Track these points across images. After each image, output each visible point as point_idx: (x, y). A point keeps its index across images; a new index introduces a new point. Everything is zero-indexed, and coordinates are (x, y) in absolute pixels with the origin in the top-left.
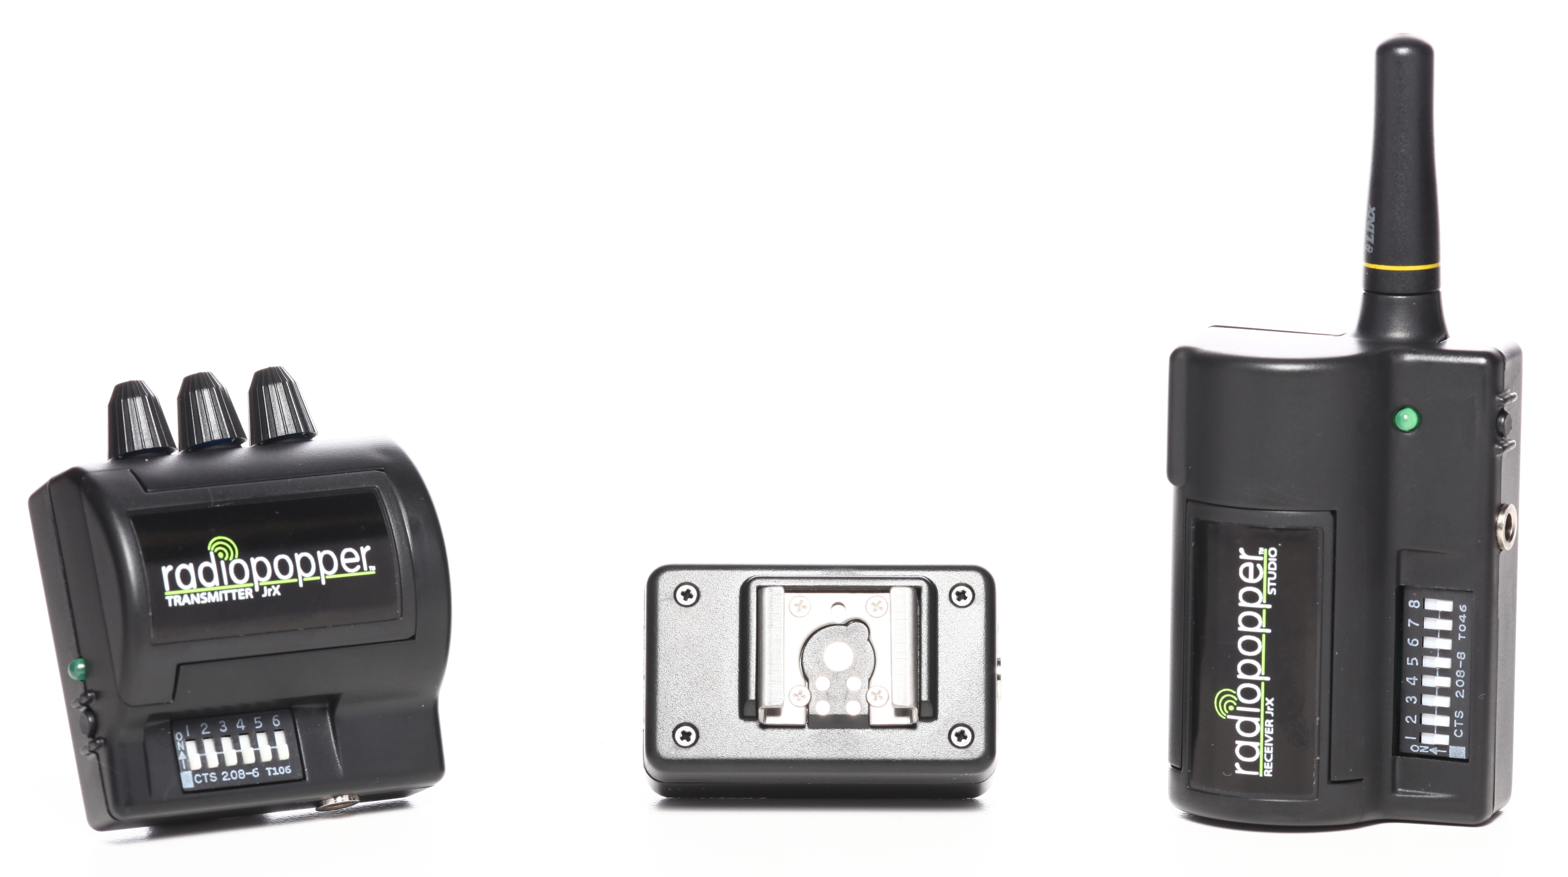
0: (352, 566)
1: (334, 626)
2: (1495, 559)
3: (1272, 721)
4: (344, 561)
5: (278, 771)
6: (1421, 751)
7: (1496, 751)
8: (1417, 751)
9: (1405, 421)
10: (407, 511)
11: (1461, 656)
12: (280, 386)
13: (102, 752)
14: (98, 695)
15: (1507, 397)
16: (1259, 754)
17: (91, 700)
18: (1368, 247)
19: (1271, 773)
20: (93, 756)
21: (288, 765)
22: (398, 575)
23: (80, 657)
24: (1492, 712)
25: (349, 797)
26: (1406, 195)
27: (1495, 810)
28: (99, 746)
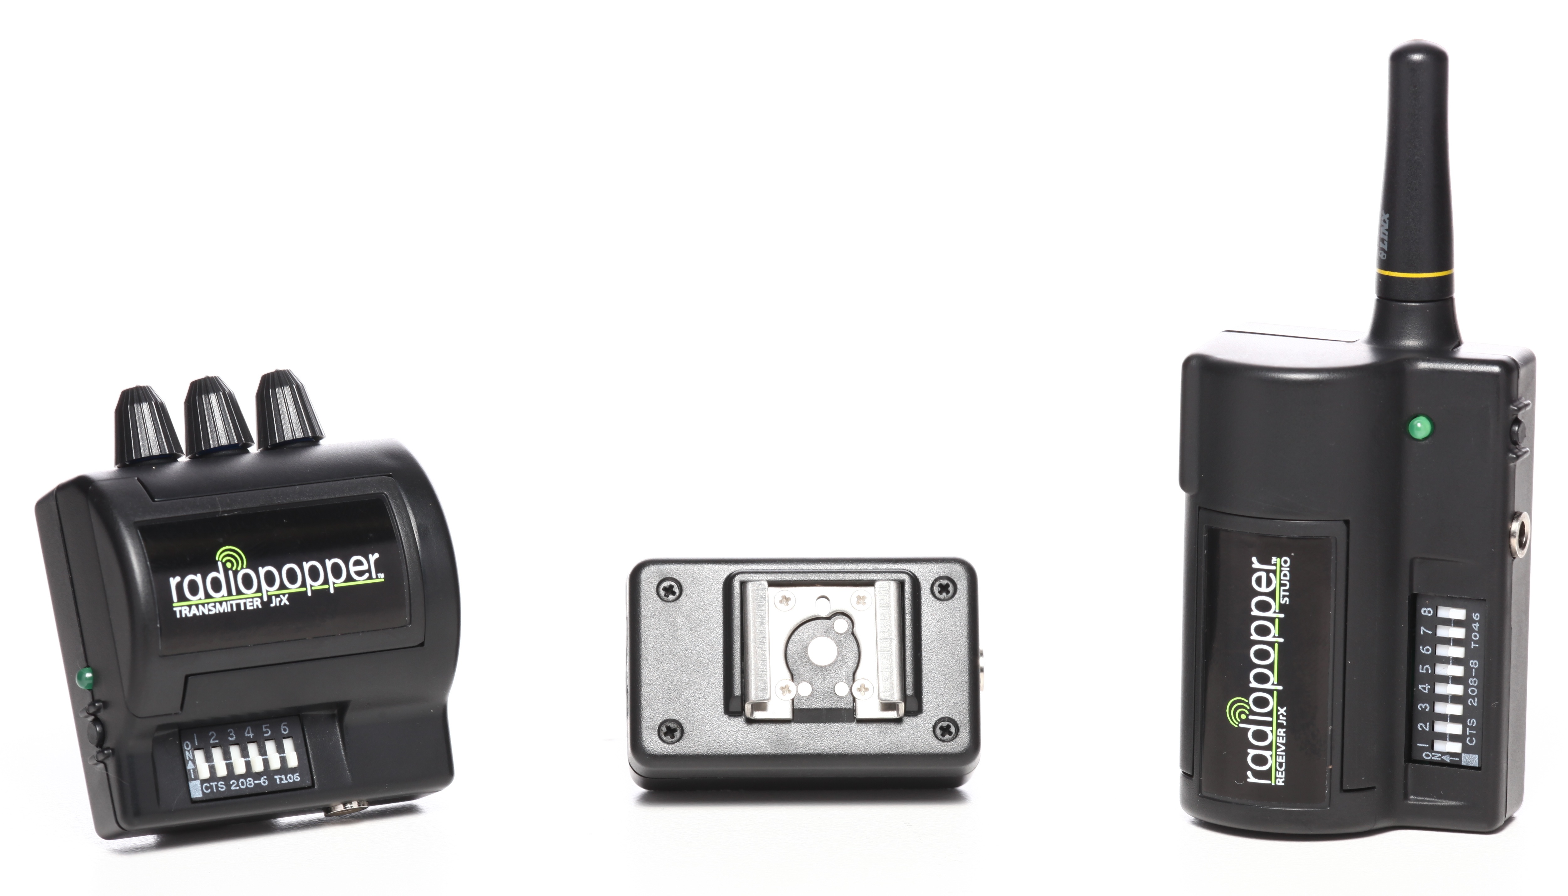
0: (360, 573)
1: (343, 634)
2: (1508, 568)
3: (1284, 730)
4: (353, 569)
5: (286, 779)
6: (1433, 758)
7: (1509, 758)
8: (1429, 758)
9: (1419, 429)
10: (415, 517)
11: (1474, 664)
12: (287, 390)
13: (110, 762)
14: (105, 705)
15: (1521, 405)
16: (1271, 762)
17: (99, 709)
18: (1381, 253)
19: (1283, 782)
20: (101, 766)
21: (297, 773)
22: (407, 582)
23: (88, 666)
24: (1505, 719)
25: (358, 803)
26: (1420, 202)
27: (1508, 816)
28: (108, 756)
